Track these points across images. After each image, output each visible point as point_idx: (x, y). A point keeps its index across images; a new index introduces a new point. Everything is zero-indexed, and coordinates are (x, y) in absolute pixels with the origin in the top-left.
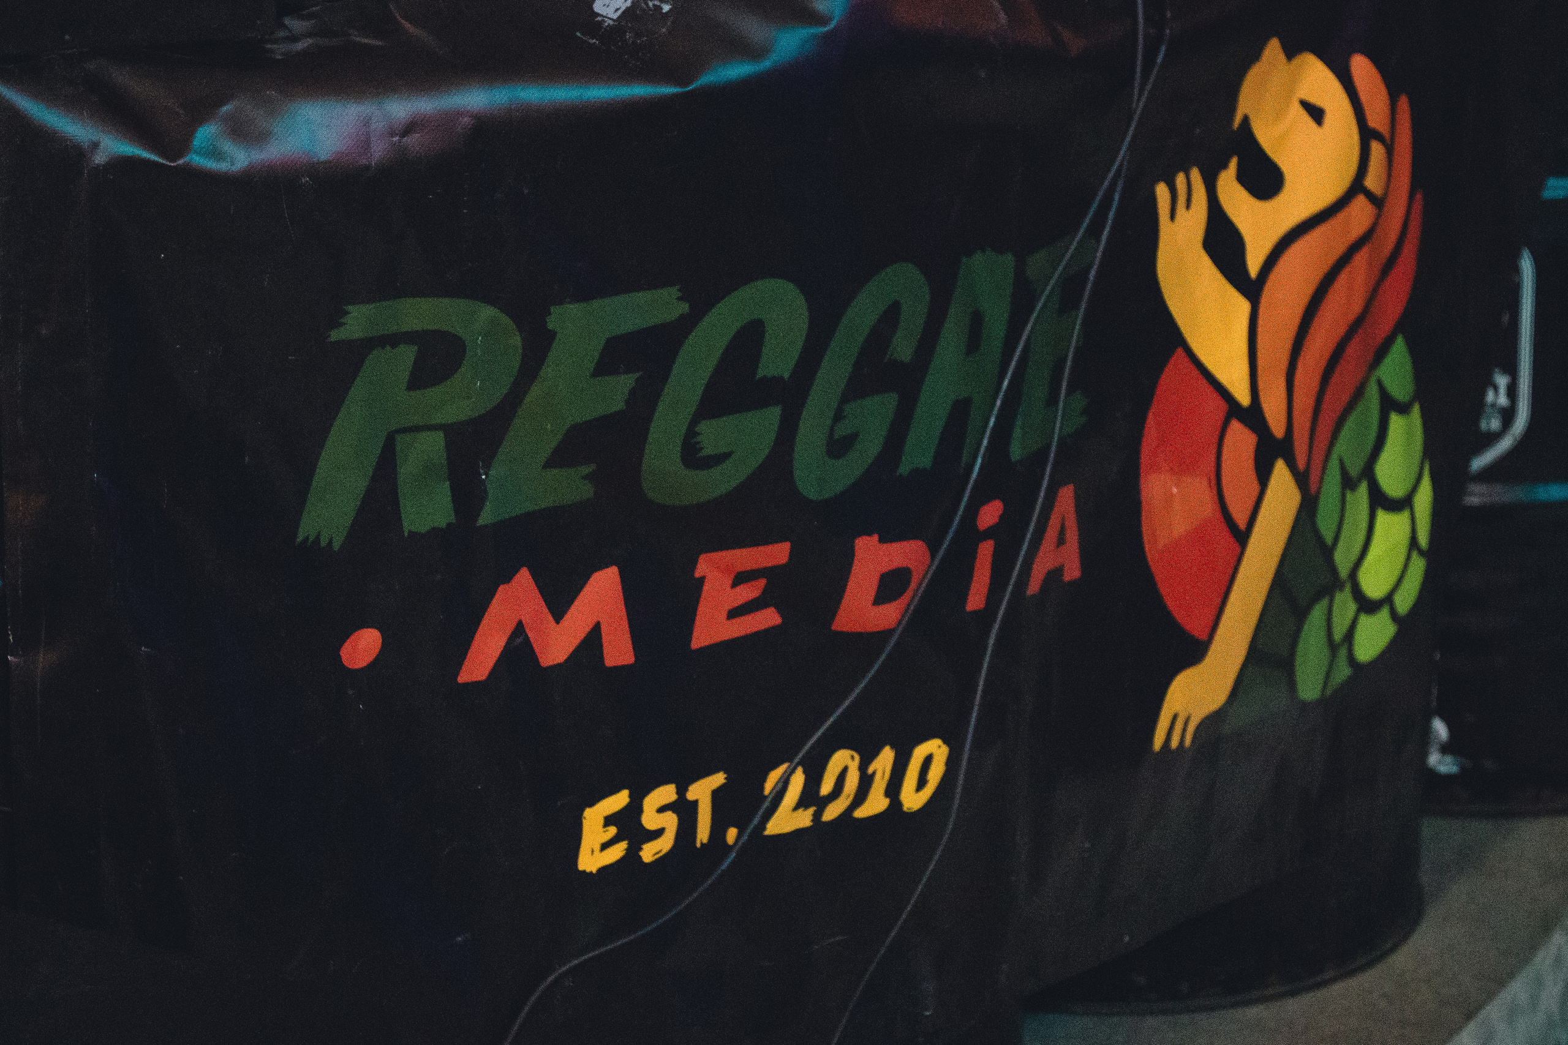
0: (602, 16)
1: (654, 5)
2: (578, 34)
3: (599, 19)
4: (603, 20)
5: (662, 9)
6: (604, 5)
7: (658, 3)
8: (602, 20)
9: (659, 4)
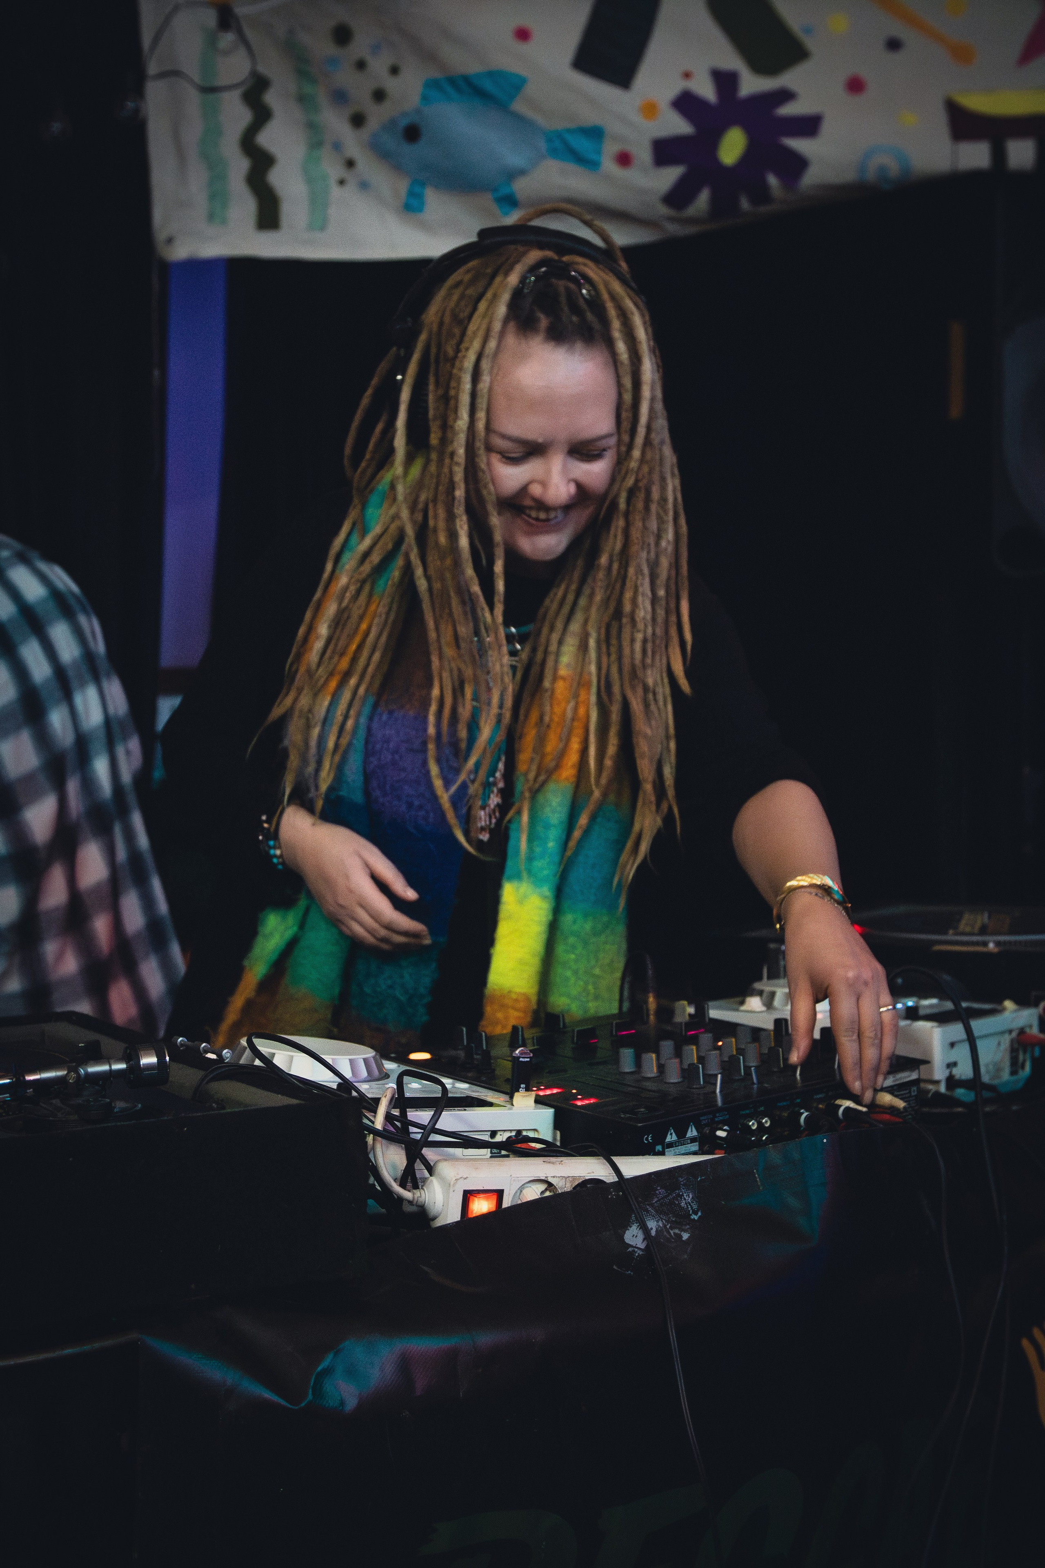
0: (632, 1246)
1: (674, 1233)
2: (615, 1267)
3: (630, 1249)
4: (634, 1251)
5: (682, 1237)
6: (633, 1236)
7: (677, 1231)
8: (632, 1250)
9: (679, 1232)
